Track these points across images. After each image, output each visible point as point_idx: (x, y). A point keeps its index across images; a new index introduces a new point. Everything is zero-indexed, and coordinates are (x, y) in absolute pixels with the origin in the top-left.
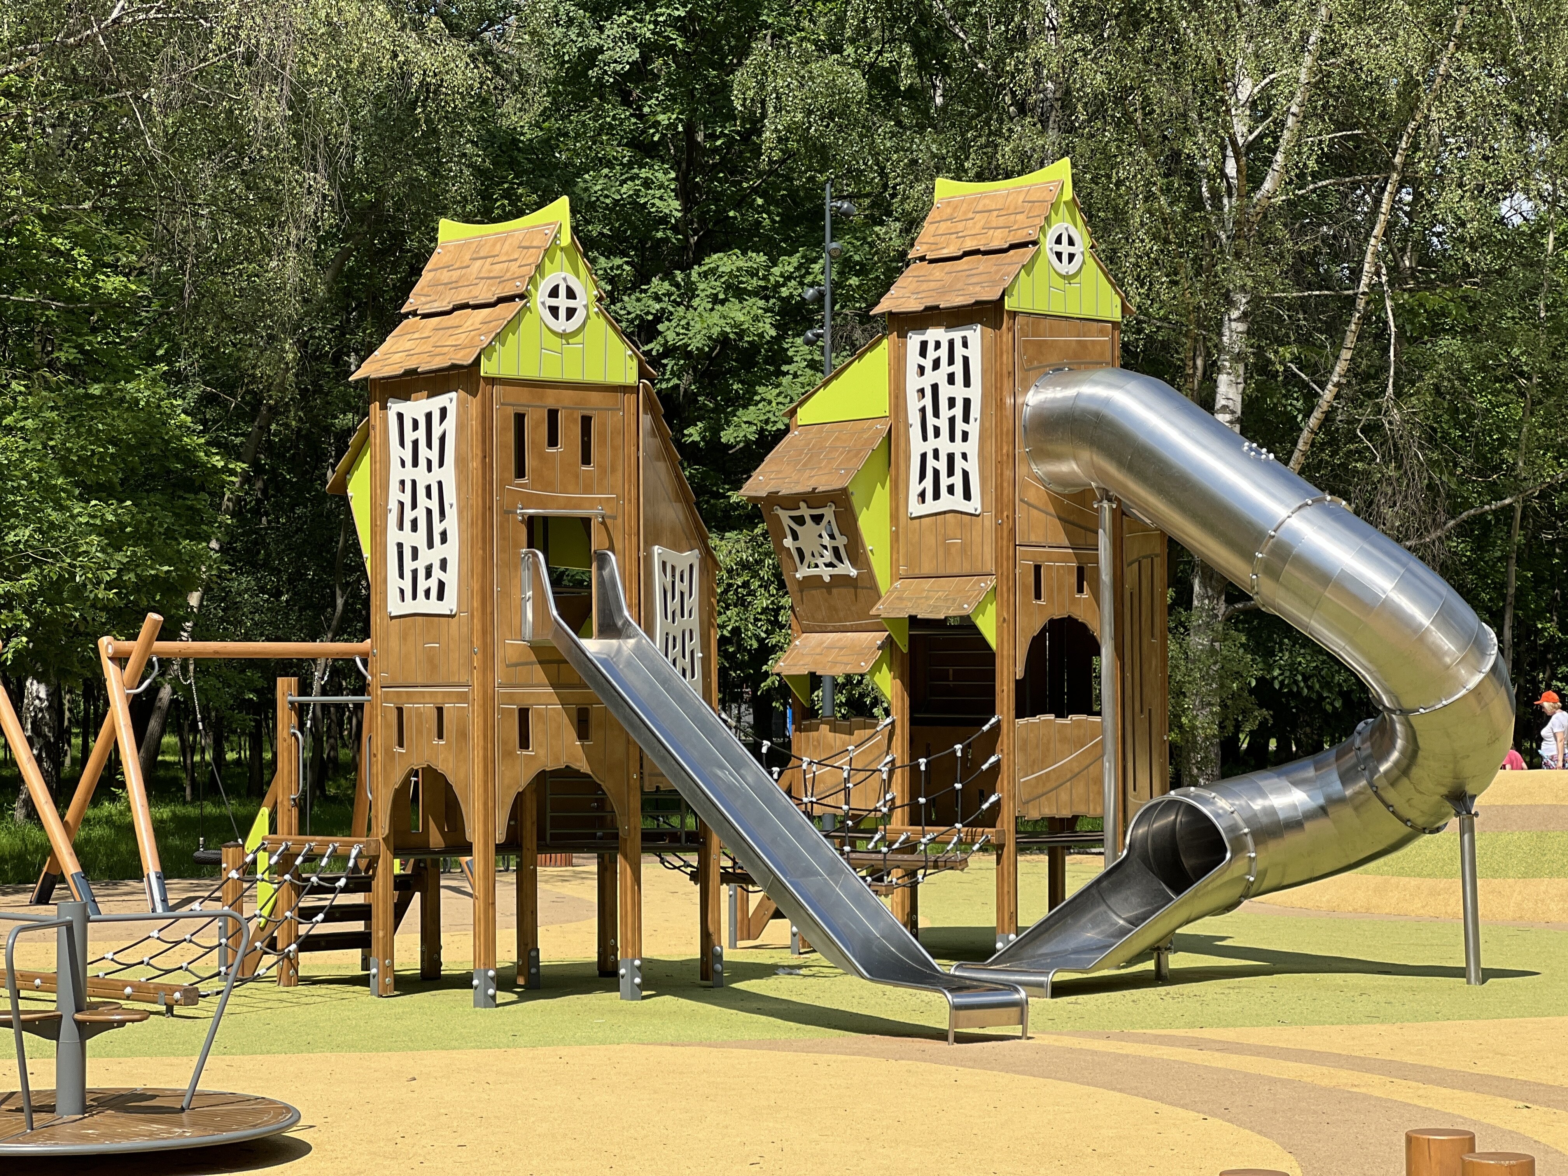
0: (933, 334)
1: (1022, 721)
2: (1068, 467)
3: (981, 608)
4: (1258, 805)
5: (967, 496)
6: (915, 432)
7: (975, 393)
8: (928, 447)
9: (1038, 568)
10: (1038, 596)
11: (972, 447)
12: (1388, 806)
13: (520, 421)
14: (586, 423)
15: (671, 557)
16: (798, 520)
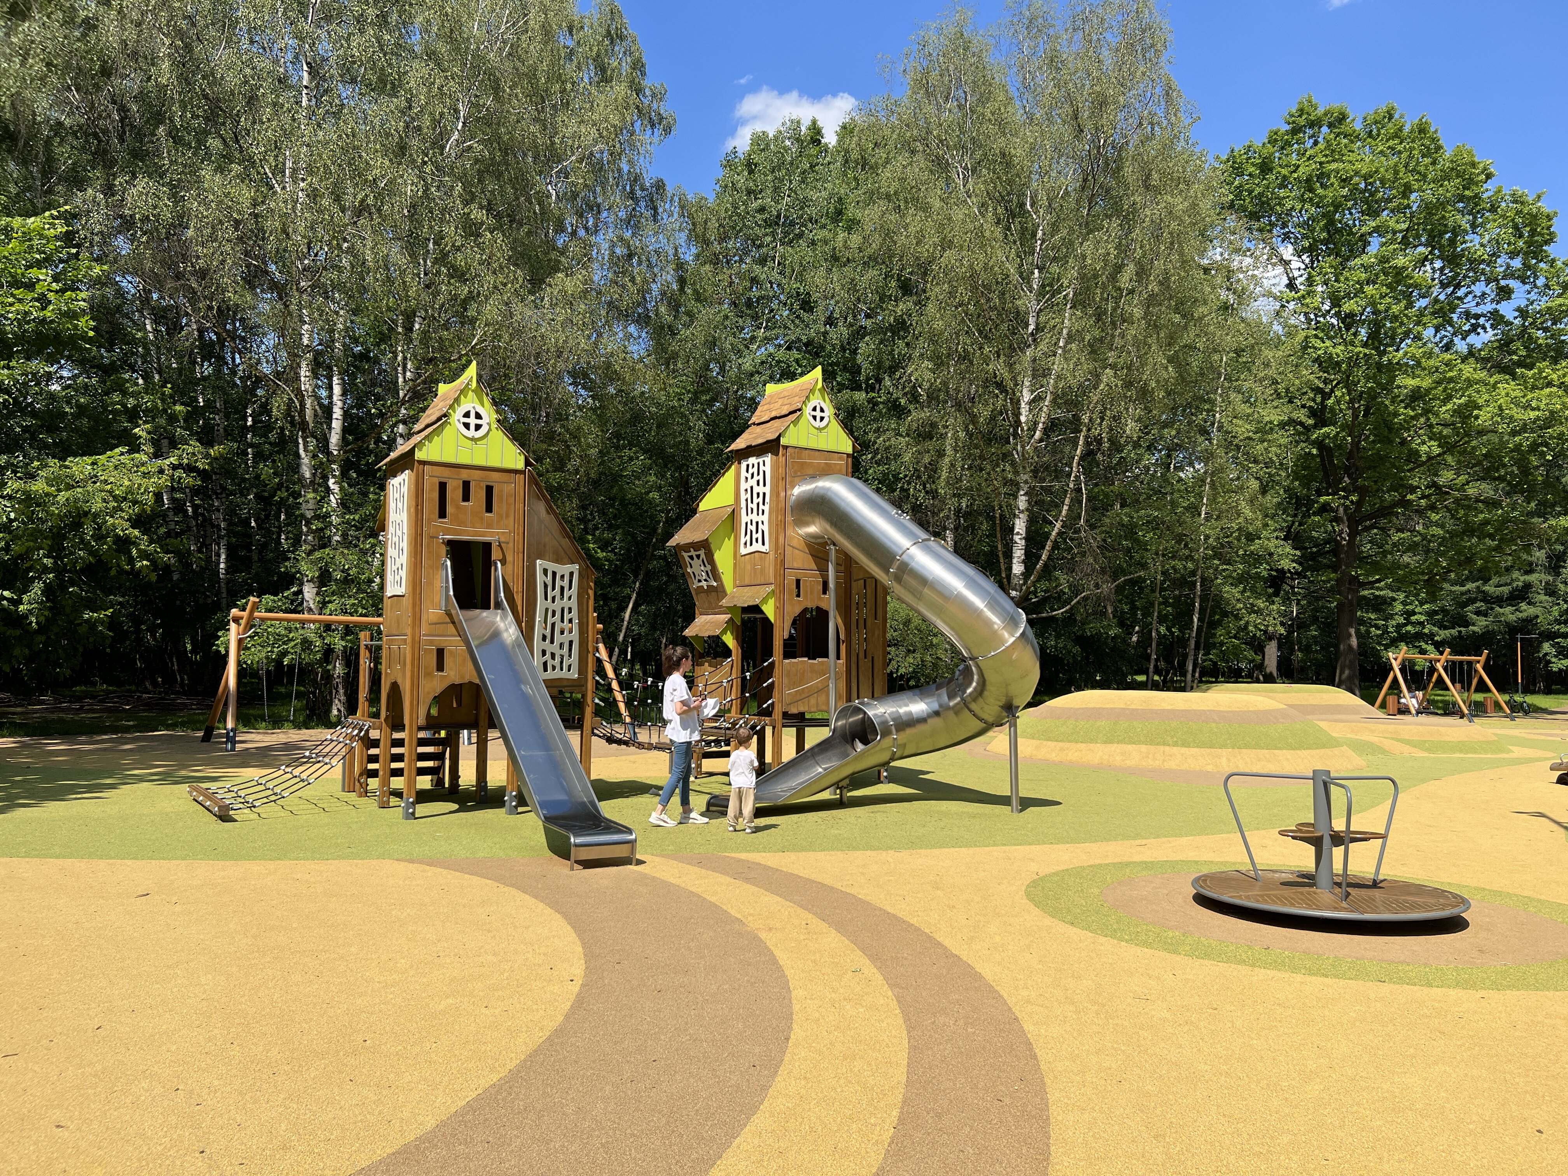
0: (752, 460)
1: (787, 661)
2: (812, 529)
3: (765, 600)
4: (902, 710)
5: (763, 544)
6: (744, 511)
7: (767, 490)
8: (748, 519)
9: (798, 582)
10: (798, 595)
11: (765, 518)
12: (971, 711)
13: (443, 486)
14: (489, 490)
15: (551, 566)
16: (691, 557)
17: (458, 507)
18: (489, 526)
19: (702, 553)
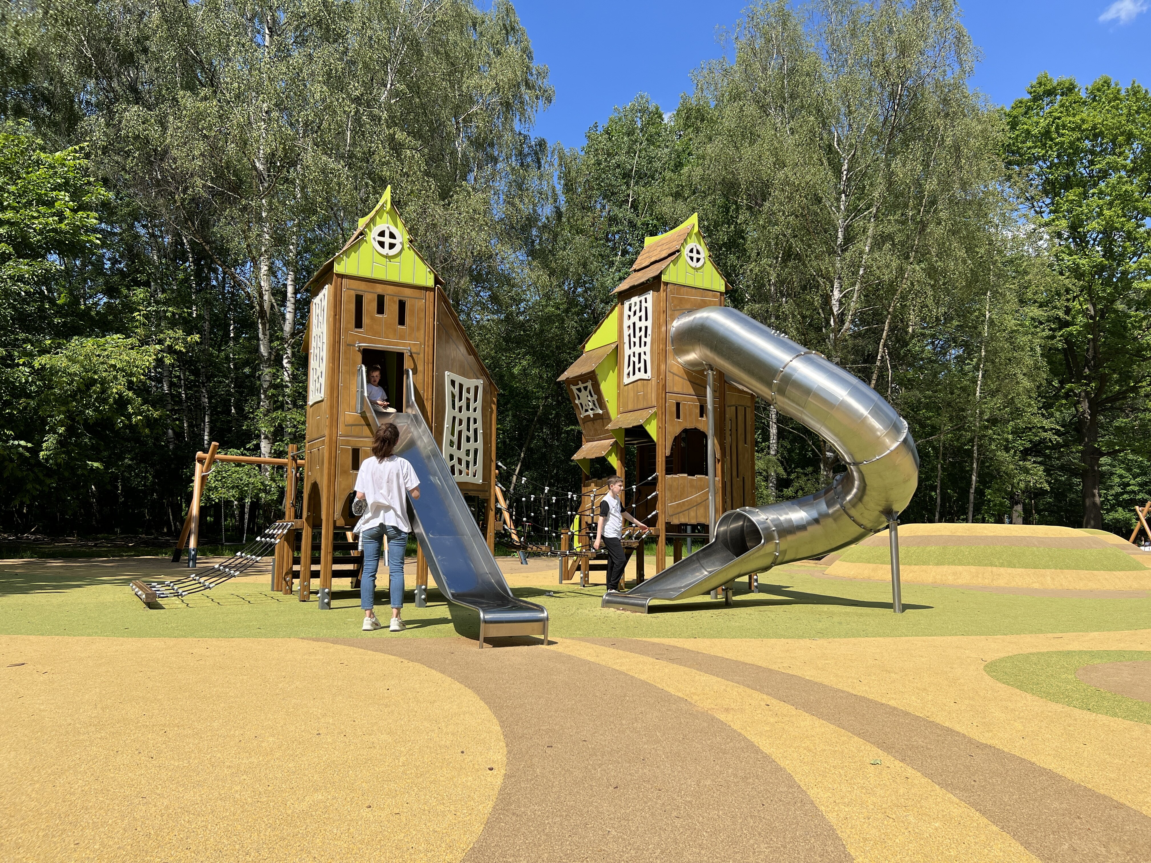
0: (635, 299)
1: (669, 476)
2: (692, 356)
3: (648, 421)
4: (783, 518)
5: (646, 372)
6: (627, 346)
7: (649, 324)
8: (631, 352)
9: (678, 405)
10: (678, 417)
11: (648, 349)
12: (850, 517)
13: (359, 300)
14: (402, 305)
15: (459, 379)
16: (579, 390)
17: (373, 318)
18: (402, 337)
19: (589, 384)
